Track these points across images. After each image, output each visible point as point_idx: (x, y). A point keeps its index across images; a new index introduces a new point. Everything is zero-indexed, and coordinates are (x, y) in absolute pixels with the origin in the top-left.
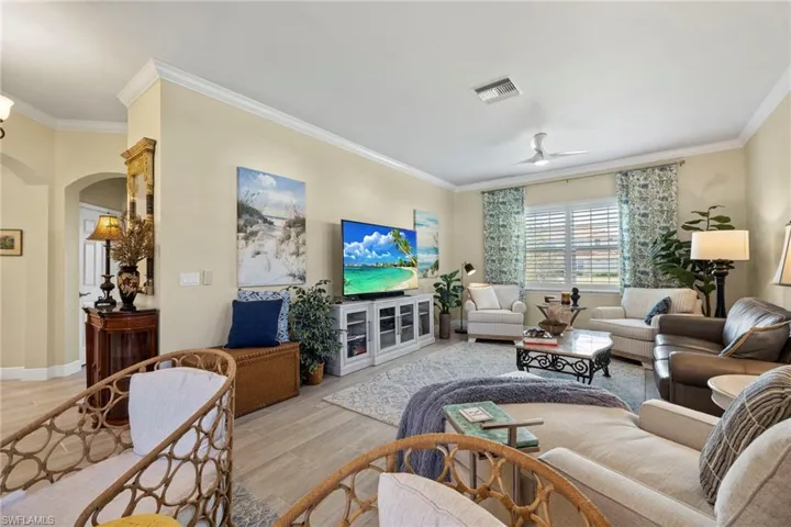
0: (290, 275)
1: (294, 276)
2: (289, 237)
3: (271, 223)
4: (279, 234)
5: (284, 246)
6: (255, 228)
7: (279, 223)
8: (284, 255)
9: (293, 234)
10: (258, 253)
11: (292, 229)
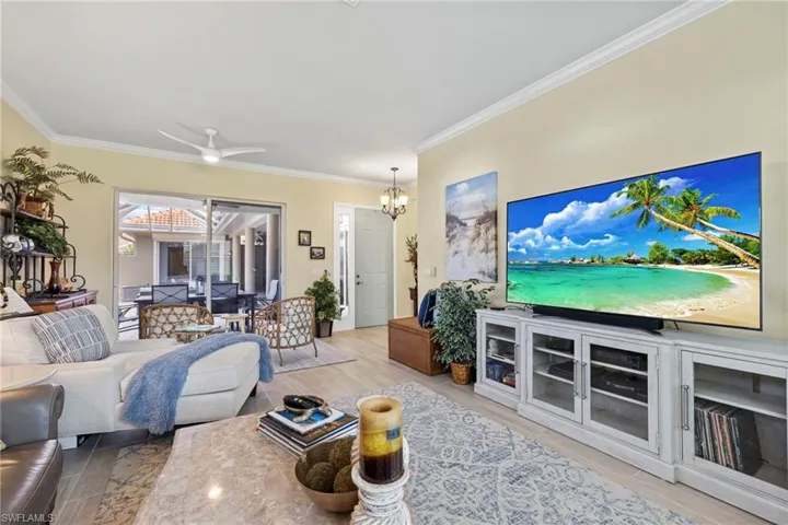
0: (480, 272)
1: (484, 273)
2: (479, 234)
3: (465, 225)
4: (471, 233)
5: (475, 244)
6: (455, 231)
7: (470, 223)
8: (475, 252)
9: (483, 231)
10: (456, 253)
11: (482, 226)
